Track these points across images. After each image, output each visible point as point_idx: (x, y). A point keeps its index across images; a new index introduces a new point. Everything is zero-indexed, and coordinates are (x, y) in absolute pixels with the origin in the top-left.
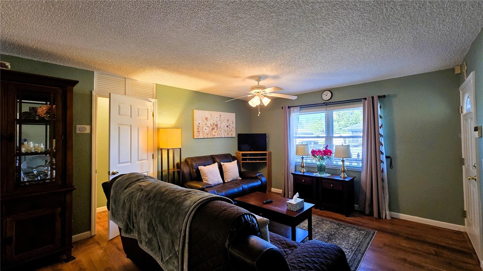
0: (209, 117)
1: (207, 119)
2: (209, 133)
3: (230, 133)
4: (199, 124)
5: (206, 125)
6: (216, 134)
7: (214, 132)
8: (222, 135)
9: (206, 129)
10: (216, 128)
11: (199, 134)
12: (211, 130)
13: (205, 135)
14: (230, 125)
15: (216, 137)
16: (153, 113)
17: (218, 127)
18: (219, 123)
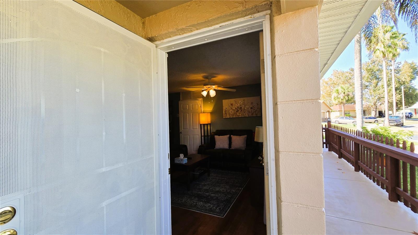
0: (234, 103)
1: (232, 105)
2: (234, 114)
3: (254, 113)
4: (226, 108)
5: (231, 108)
6: (240, 114)
7: (239, 113)
8: (246, 115)
9: (231, 112)
10: (240, 110)
11: (227, 115)
12: (236, 112)
13: (231, 116)
14: (254, 106)
15: (240, 117)
16: (201, 106)
17: (242, 109)
18: (243, 106)
